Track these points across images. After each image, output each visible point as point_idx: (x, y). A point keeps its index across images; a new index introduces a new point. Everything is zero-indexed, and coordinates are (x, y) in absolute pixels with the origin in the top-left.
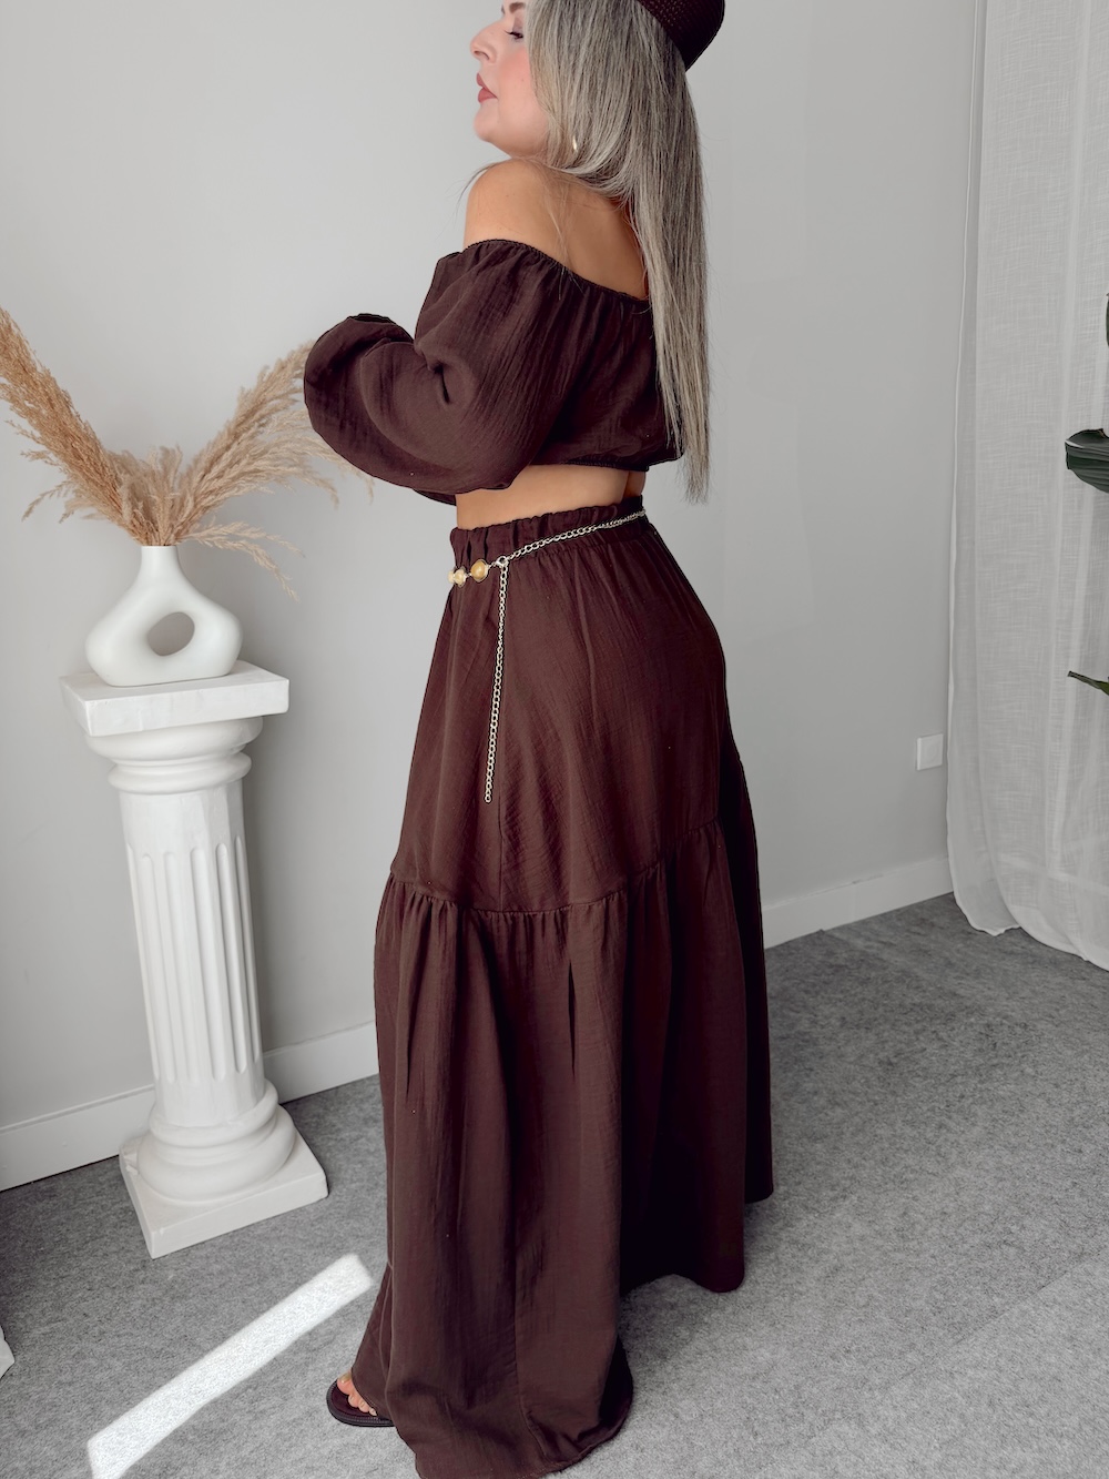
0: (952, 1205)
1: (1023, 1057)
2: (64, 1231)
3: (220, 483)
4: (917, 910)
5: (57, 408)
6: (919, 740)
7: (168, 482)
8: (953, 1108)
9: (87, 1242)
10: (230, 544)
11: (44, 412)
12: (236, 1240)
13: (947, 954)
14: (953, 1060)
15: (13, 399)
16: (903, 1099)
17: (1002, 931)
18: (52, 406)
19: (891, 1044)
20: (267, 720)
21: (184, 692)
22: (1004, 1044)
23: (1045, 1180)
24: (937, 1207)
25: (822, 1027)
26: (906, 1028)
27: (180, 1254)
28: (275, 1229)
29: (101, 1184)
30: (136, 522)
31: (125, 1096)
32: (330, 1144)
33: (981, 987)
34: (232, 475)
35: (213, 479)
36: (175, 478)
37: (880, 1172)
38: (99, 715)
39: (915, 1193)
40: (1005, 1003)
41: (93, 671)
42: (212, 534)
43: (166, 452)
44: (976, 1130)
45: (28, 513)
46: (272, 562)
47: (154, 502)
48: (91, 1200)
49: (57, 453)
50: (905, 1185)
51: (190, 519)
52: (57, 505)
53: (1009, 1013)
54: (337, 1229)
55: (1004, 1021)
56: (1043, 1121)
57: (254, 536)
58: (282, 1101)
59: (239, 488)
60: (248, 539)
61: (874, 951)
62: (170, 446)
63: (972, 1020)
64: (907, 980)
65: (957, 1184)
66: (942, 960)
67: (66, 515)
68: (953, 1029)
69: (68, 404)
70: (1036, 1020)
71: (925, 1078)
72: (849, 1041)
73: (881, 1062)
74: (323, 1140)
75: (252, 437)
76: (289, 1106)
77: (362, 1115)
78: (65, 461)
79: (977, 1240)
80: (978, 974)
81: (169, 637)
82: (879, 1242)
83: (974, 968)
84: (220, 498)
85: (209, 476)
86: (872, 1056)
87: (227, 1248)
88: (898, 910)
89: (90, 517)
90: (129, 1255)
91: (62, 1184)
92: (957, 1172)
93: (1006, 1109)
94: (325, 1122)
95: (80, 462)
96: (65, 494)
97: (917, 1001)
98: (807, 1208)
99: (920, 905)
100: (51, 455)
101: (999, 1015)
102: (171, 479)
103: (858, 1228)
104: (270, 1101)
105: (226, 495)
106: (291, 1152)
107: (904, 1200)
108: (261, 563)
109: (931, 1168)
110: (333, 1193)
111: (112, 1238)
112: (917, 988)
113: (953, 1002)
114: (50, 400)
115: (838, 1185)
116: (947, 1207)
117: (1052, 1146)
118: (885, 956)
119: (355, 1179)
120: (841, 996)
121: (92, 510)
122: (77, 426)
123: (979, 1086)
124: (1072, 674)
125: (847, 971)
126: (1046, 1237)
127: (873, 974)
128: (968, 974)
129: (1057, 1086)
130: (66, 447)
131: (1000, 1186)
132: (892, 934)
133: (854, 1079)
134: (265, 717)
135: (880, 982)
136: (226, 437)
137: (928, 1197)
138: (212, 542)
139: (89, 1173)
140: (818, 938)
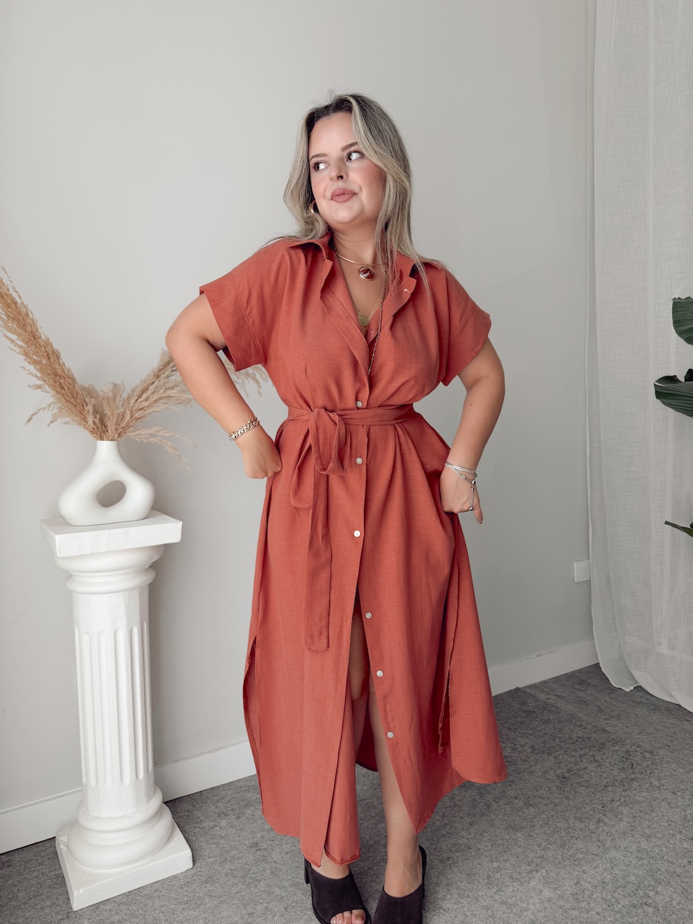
0: (609, 876)
1: (651, 773)
2: (16, 891)
3: (146, 404)
4: (578, 674)
5: (52, 360)
6: (575, 563)
7: (115, 402)
8: (606, 809)
9: (30, 899)
10: (151, 439)
11: (44, 362)
12: (130, 898)
13: (599, 703)
14: (605, 775)
15: (26, 354)
16: (574, 802)
17: (632, 688)
18: (49, 358)
19: (564, 764)
20: (167, 547)
21: (117, 530)
22: (638, 764)
23: (670, 860)
24: (599, 878)
25: (520, 752)
26: (574, 754)
27: (92, 908)
28: (157, 890)
29: (42, 857)
30: (95, 427)
31: (63, 796)
32: (195, 831)
33: (621, 725)
34: (154, 399)
35: (142, 401)
36: (120, 401)
37: (560, 853)
38: (64, 544)
39: (584, 868)
40: (637, 737)
41: (62, 516)
42: (139, 434)
43: (115, 385)
44: (623, 824)
45: (29, 421)
46: (176, 449)
47: (106, 415)
48: (35, 868)
49: (50, 386)
50: (577, 863)
51: (128, 426)
52: (47, 416)
53: (641, 743)
54: (198, 891)
55: (638, 749)
56: (666, 818)
57: (166, 435)
58: (165, 801)
59: (158, 407)
60: (162, 436)
61: (552, 701)
62: (118, 382)
63: (617, 748)
64: (574, 721)
65: (612, 862)
66: (595, 707)
67: (52, 422)
68: (605, 754)
69: (58, 357)
70: (658, 748)
71: (587, 789)
72: (537, 762)
73: (558, 777)
74: (191, 828)
75: (168, 377)
76: (169, 804)
77: (217, 810)
78: (55, 390)
79: (625, 902)
80: (619, 717)
81: (110, 495)
82: (561, 903)
83: (616, 712)
84: (146, 412)
85: (140, 400)
86: (552, 772)
87: (125, 904)
88: (566, 674)
89: (66, 423)
90: (58, 908)
91: (17, 857)
92: (612, 853)
93: (642, 809)
94: (193, 815)
95: (63, 391)
96: (52, 410)
97: (580, 735)
98: (512, 878)
99: (580, 671)
100: (46, 387)
101: (634, 744)
102: (117, 402)
103: (547, 893)
104: (157, 800)
105: (151, 410)
106: (170, 836)
107: (577, 873)
108: (170, 451)
109: (594, 850)
110: (196, 865)
111: (48, 896)
112: (580, 726)
113: (604, 736)
114: (48, 355)
115: (532, 862)
116: (606, 878)
117: (674, 835)
118: (559, 705)
119: (211, 855)
120: (532, 732)
121: (68, 419)
122: (63, 371)
123: (623, 793)
124: (667, 523)
125: (535, 715)
126: (672, 900)
127: (552, 717)
128: (612, 717)
129: (674, 793)
130: (55, 382)
131: (640, 863)
132: (563, 690)
133: (541, 788)
134: (165, 545)
135: (556, 722)
136: (152, 377)
137: (592, 871)
138: (140, 438)
139: (35, 850)
140: (516, 693)
